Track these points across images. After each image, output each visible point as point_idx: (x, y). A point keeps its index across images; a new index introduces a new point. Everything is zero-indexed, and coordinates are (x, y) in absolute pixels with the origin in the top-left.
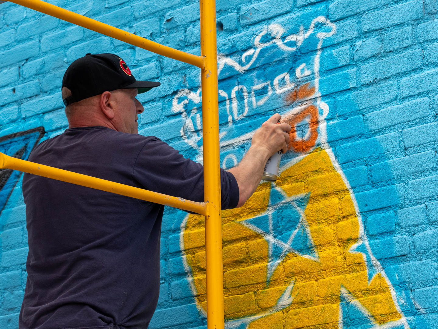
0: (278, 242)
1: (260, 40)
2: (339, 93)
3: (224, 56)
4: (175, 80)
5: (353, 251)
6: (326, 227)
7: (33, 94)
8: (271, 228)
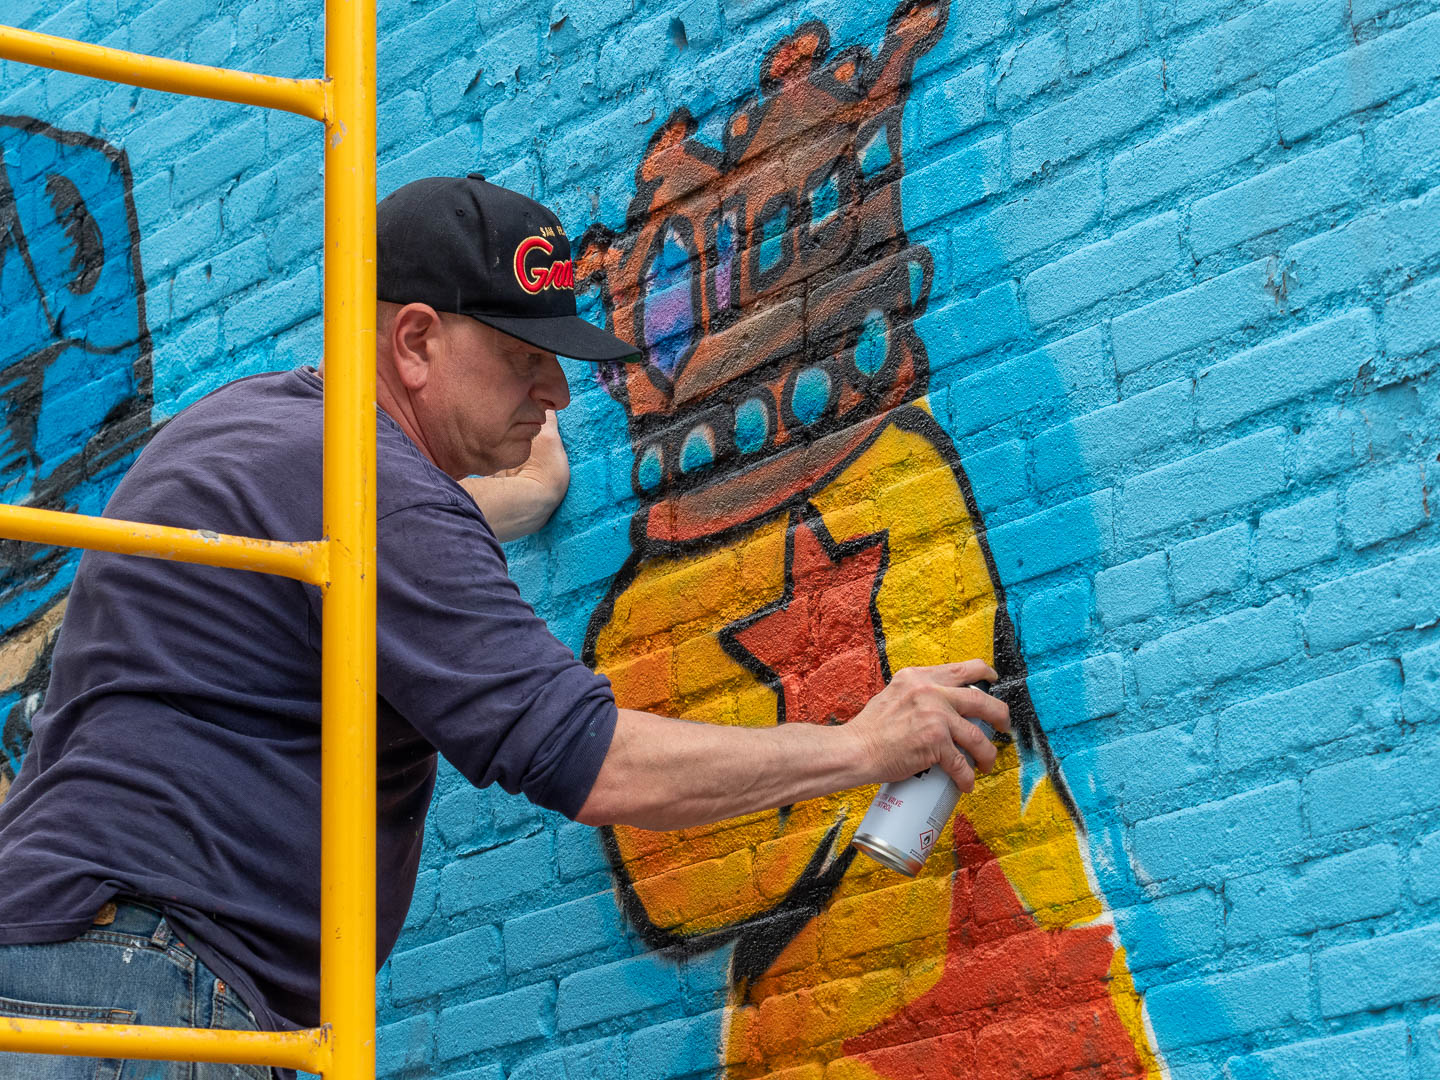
0: (808, 690)
2: (960, 213)
4: (572, 207)
7: (251, 277)
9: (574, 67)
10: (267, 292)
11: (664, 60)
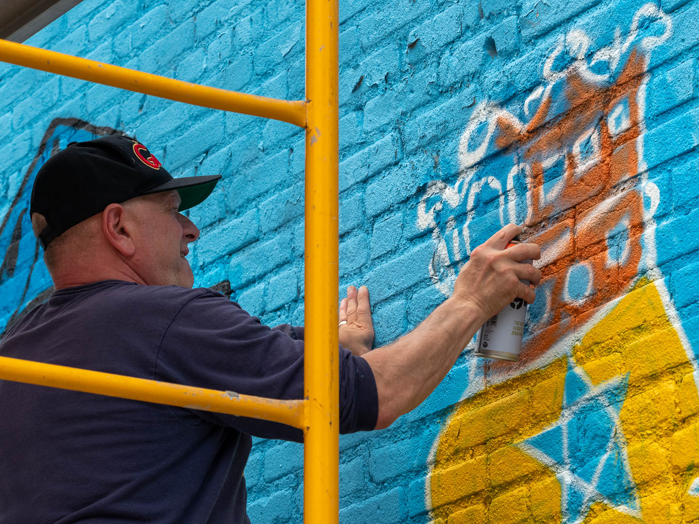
0: (577, 482)
1: (553, 66)
2: (677, 159)
3: (496, 105)
4: (422, 164)
5: (695, 492)
6: (654, 443)
7: (215, 217)
8: (565, 453)
9: (423, 72)
10: (225, 227)
11: (482, 65)
